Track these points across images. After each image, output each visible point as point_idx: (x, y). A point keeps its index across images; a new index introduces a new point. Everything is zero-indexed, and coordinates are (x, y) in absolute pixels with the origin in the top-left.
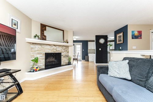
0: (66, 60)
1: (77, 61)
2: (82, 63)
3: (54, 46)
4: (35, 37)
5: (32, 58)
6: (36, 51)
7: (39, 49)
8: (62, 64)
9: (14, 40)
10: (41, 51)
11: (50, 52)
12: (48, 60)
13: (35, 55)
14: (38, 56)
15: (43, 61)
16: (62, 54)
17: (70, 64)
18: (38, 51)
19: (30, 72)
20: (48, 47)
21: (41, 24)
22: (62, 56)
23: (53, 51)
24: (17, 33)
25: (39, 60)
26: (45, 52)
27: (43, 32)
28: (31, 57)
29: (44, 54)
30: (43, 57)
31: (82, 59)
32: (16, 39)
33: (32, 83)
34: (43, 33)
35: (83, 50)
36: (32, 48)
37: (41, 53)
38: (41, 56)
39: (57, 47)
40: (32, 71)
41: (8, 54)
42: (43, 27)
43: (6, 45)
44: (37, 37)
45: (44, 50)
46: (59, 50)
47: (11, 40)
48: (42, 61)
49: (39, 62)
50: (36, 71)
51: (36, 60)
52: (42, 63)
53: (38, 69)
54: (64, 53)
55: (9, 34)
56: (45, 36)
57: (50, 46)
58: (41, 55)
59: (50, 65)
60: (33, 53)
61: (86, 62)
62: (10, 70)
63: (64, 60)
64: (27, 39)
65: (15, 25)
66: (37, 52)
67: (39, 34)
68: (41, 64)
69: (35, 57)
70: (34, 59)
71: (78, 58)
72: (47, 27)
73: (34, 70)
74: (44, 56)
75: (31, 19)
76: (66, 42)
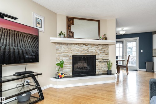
0: (103, 66)
1: (127, 70)
2: (140, 75)
3: (84, 46)
4: (60, 35)
5: (58, 62)
6: (62, 52)
7: (65, 50)
8: (97, 73)
9: (37, 40)
10: (67, 52)
11: (79, 54)
12: (77, 65)
13: (61, 58)
14: (64, 59)
15: (70, 65)
16: (97, 58)
17: (111, 74)
18: (64, 52)
19: (56, 78)
20: (77, 47)
21: (67, 17)
22: (96, 61)
23: (82, 52)
24: (39, 32)
25: (65, 65)
26: (72, 54)
27: (69, 27)
28: (57, 60)
29: (72, 57)
30: (70, 61)
31: (140, 68)
32: (38, 39)
33: (55, 92)
34: (69, 29)
35: (142, 51)
36: (57, 50)
37: (67, 56)
38: (68, 60)
39: (89, 46)
40: (57, 77)
41: (31, 56)
42: (70, 21)
43: (29, 46)
44: (62, 35)
45: (71, 51)
46: (92, 52)
47: (33, 41)
48: (68, 65)
49: (65, 67)
50: (61, 78)
51: (61, 65)
52: (68, 68)
53: (63, 76)
54: (100, 55)
55: (32, 35)
56: (72, 33)
57: (79, 46)
58: (68, 58)
59: (79, 72)
60: (58, 56)
61: (148, 73)
62: (33, 72)
63: (100, 67)
64: (51, 38)
65: (39, 24)
66: (63, 54)
67: (65, 31)
68: (68, 70)
69: (61, 60)
70: (59, 62)
71: (129, 65)
72: (74, 20)
73: (59, 77)
74: (72, 59)
75: (56, 14)
76: (103, 39)
